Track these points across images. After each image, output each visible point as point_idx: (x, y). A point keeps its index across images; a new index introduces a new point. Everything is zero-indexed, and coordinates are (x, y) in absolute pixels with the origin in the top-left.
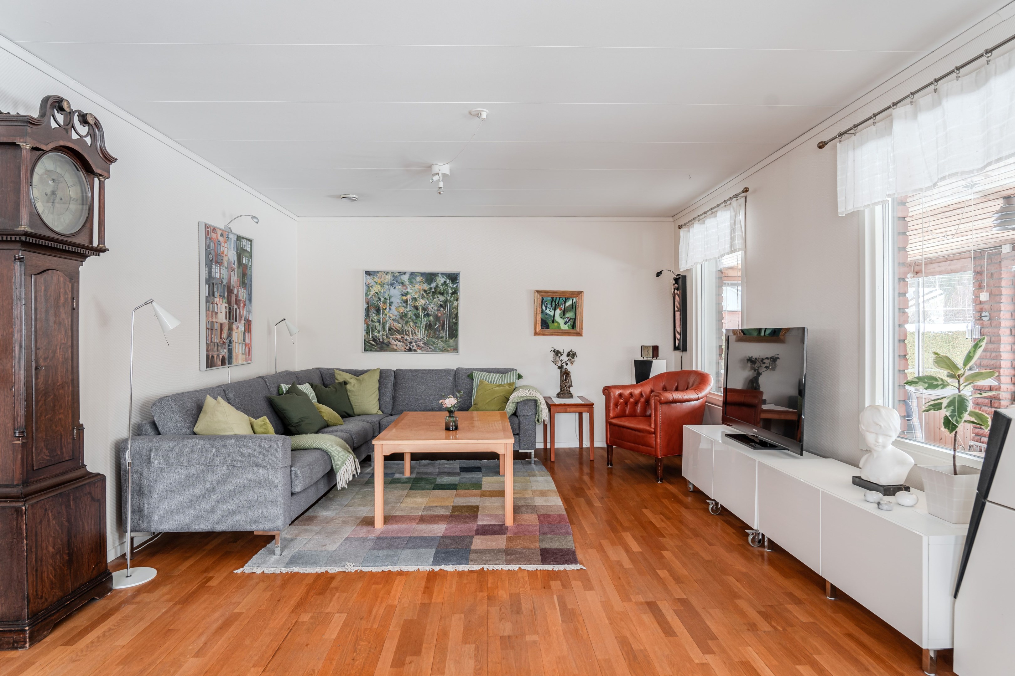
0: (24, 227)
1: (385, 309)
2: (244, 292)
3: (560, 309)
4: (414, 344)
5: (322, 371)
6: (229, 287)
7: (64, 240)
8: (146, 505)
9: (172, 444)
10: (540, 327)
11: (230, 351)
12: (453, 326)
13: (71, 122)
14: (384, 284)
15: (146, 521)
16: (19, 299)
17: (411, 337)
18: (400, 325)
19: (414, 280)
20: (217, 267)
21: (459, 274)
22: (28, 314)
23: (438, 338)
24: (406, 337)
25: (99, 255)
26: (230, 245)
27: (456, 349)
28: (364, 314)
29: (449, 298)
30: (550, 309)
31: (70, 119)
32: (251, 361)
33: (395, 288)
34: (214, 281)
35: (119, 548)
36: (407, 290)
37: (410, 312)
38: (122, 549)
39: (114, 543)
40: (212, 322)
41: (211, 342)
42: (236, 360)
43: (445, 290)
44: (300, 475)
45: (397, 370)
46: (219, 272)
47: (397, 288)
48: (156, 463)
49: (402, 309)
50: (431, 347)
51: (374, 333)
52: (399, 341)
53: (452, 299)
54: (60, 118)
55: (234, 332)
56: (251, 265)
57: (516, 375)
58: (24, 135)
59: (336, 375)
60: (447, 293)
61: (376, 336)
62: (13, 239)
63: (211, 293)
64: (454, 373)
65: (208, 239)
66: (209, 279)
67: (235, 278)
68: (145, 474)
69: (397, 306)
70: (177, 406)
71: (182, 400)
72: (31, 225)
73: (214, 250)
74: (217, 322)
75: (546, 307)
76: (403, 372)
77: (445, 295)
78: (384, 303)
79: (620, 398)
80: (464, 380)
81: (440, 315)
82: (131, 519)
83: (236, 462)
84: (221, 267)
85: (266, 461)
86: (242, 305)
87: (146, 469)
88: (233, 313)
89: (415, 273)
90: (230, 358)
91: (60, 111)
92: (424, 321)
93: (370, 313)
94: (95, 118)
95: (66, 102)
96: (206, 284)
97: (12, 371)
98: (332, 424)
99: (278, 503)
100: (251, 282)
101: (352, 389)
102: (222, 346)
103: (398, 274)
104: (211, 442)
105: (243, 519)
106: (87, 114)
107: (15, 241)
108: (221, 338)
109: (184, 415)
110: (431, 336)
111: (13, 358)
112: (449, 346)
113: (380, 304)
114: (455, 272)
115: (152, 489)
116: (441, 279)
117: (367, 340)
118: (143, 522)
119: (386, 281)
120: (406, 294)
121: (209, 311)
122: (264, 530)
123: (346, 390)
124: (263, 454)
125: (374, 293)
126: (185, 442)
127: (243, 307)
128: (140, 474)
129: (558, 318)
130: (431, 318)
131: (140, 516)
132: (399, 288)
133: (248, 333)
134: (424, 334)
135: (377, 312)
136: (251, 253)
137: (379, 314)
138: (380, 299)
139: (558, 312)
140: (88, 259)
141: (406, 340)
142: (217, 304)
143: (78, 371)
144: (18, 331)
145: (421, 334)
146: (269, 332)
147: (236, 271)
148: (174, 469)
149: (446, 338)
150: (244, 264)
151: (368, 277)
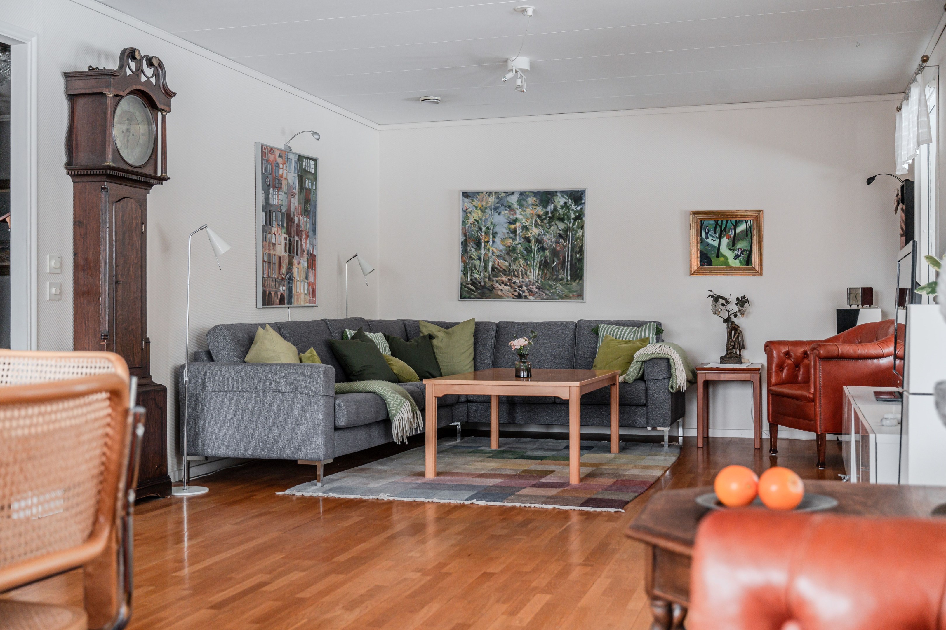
0: (109, 162)
1: (488, 242)
2: (306, 222)
3: (729, 237)
4: (525, 288)
5: (407, 323)
6: (288, 215)
7: (136, 172)
8: (201, 429)
9: (224, 369)
10: (699, 263)
11: (290, 290)
12: (576, 263)
13: (141, 67)
14: (486, 208)
15: (200, 445)
16: (104, 223)
17: (521, 279)
18: (507, 264)
19: (524, 203)
20: (274, 193)
21: (584, 191)
22: (110, 235)
23: (557, 280)
24: (514, 279)
25: (162, 184)
26: (290, 166)
27: (580, 295)
28: (461, 249)
29: (571, 225)
30: (713, 237)
31: (140, 65)
32: (315, 303)
33: (499, 214)
34: (271, 209)
35: (177, 473)
36: (515, 216)
37: (520, 246)
38: (180, 474)
39: (173, 468)
40: (269, 255)
41: (269, 276)
42: (297, 300)
43: (566, 214)
44: (344, 408)
45: (500, 322)
46: (277, 198)
47: (503, 213)
48: (209, 388)
49: (509, 242)
50: (547, 292)
51: (473, 274)
52: (506, 285)
53: (575, 226)
54: (133, 65)
55: (294, 267)
56: (315, 190)
57: (653, 329)
58: (108, 86)
59: (421, 327)
60: (569, 219)
61: (476, 279)
62: (101, 173)
63: (268, 222)
64: (574, 327)
65: (265, 161)
66: (266, 206)
67: (296, 204)
68: (200, 398)
69: (502, 237)
70: (229, 335)
71: (234, 330)
72: (114, 161)
73: (272, 174)
74: (275, 255)
75: (707, 234)
76: (507, 325)
77: (566, 221)
78: (486, 234)
79: (788, 358)
80: (586, 335)
81: (558, 248)
82: (188, 442)
83: (280, 388)
84: (280, 193)
85: (308, 387)
86: (304, 236)
87: (201, 393)
88: (294, 245)
89: (525, 192)
90: (290, 297)
91: (133, 60)
92: (538, 257)
93: (468, 248)
94: (159, 59)
95: (137, 51)
96: (263, 211)
97: (100, 284)
98: (405, 380)
99: (319, 432)
100: (316, 209)
101: (440, 344)
102: (280, 283)
103: (503, 194)
104: (258, 368)
105: (287, 446)
106: (153, 57)
107: (103, 174)
108: (279, 273)
109: (236, 344)
110: (547, 277)
111: (100, 272)
112: (571, 292)
113: (481, 235)
114: (580, 190)
115: (206, 414)
116: (560, 200)
117: (464, 284)
118: (198, 446)
119: (489, 205)
120: (514, 221)
121: (266, 241)
122: (306, 460)
123: (432, 346)
124: (306, 381)
125: (473, 220)
126: (235, 368)
127: (306, 239)
128: (195, 398)
129: (724, 250)
130: (547, 253)
131: (195, 440)
132: (505, 214)
133: (312, 269)
134: (538, 275)
135: (477, 246)
136: (315, 175)
137: (480, 249)
138: (481, 229)
139: (725, 241)
140: (153, 187)
141: (514, 283)
142: (274, 234)
143: (146, 289)
144: (103, 250)
145: (534, 275)
146: (340, 272)
147: (297, 196)
148: (225, 394)
149: (567, 280)
150: (306, 189)
151: (466, 200)
